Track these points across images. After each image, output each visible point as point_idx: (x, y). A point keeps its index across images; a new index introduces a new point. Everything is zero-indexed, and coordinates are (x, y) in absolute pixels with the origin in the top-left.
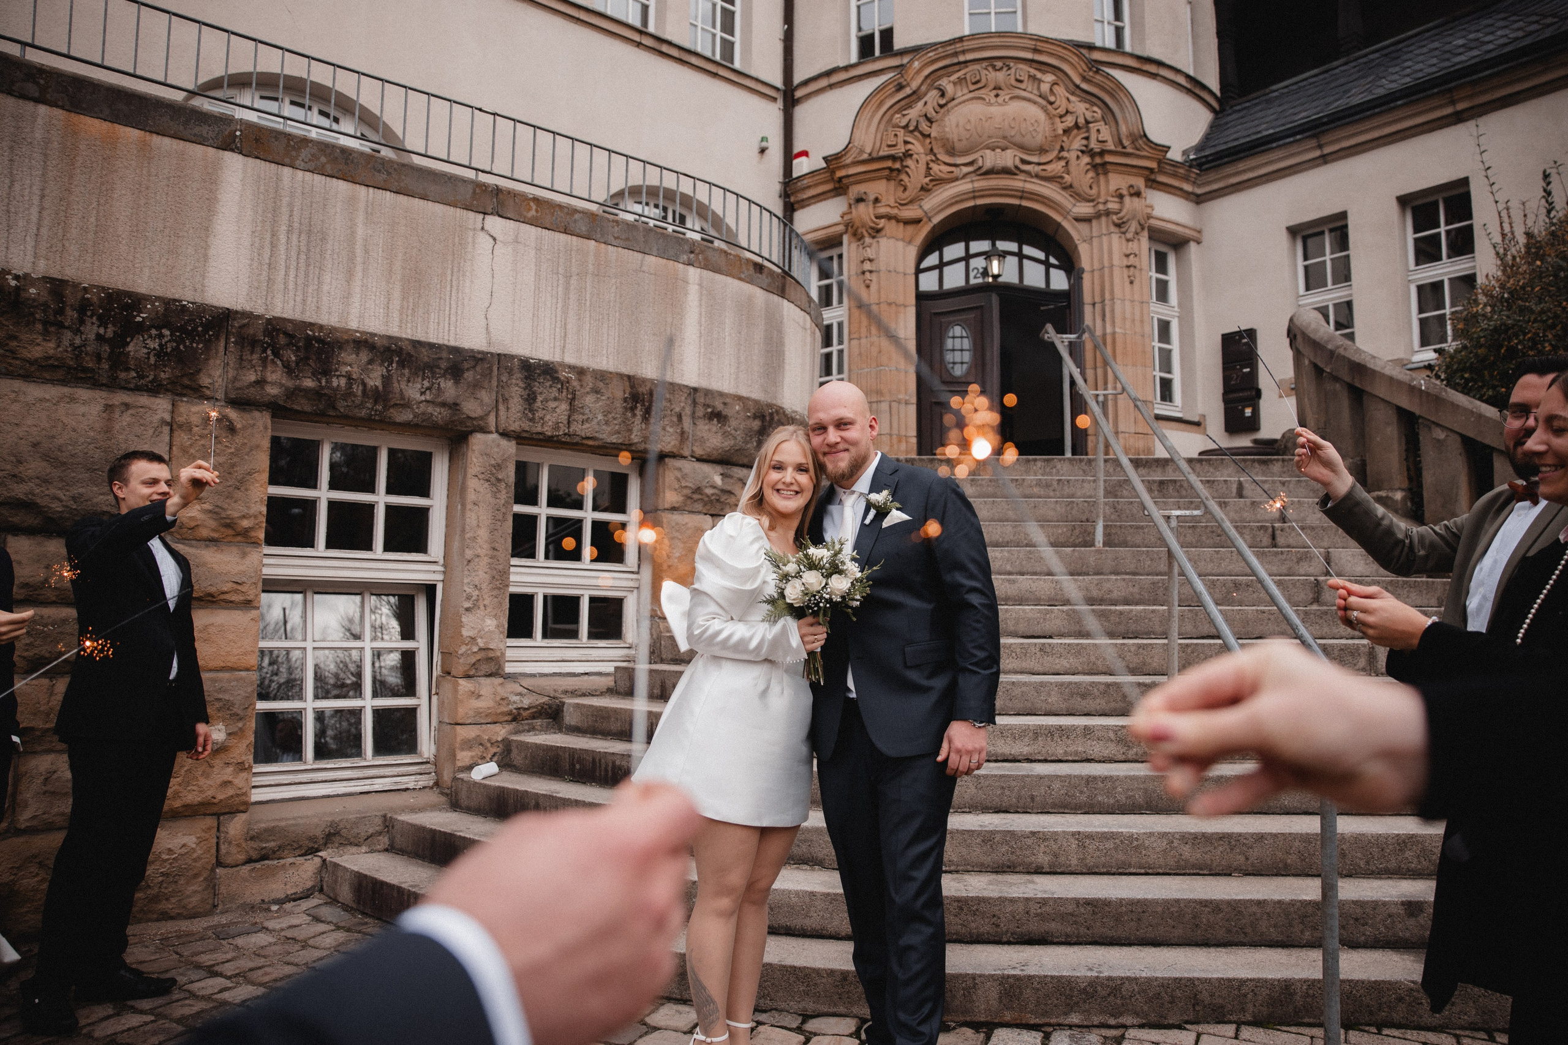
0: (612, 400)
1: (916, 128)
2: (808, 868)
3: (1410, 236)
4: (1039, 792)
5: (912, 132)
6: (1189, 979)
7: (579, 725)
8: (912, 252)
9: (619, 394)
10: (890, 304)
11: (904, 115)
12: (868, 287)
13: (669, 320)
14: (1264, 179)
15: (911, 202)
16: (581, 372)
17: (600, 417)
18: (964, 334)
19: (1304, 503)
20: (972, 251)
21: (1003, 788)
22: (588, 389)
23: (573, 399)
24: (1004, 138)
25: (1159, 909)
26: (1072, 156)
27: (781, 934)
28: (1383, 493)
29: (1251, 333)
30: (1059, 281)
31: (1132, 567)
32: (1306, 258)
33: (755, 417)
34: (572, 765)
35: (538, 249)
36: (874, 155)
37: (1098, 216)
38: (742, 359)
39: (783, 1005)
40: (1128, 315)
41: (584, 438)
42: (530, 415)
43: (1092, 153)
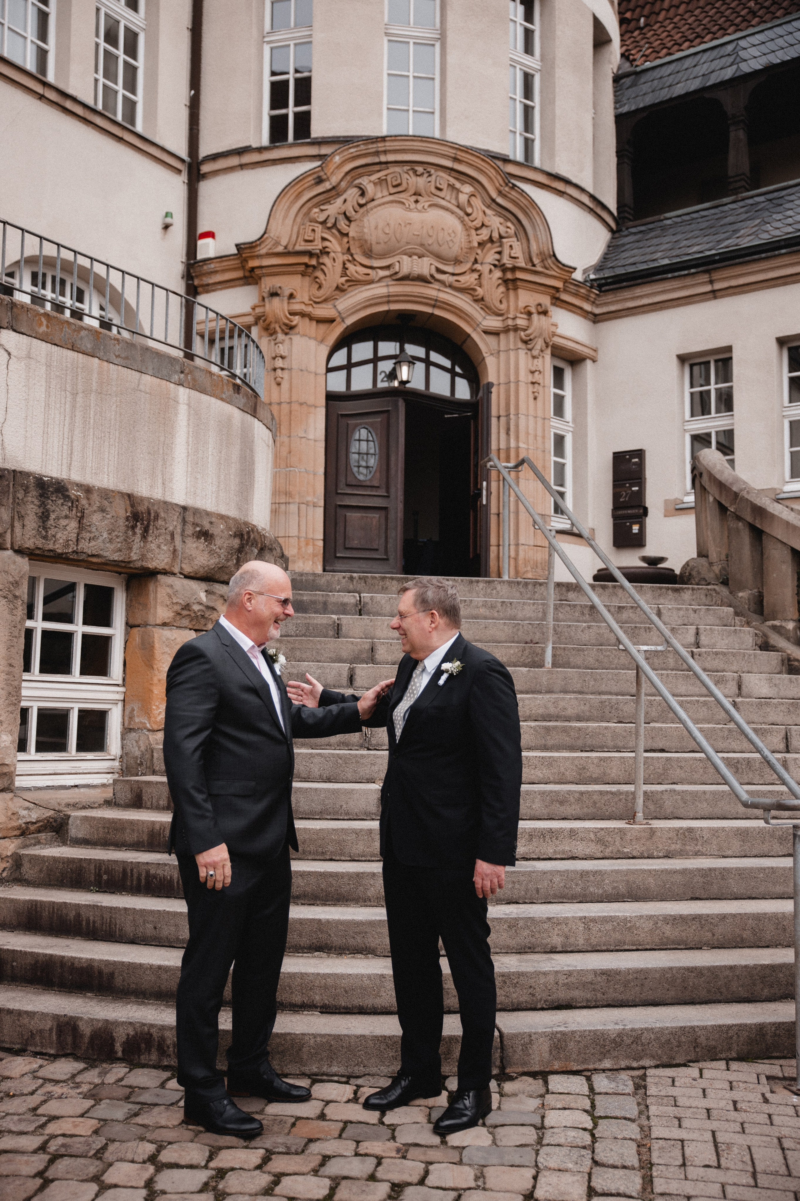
0: (116, 518)
1: (335, 225)
2: (363, 956)
3: (786, 375)
4: (543, 885)
5: (329, 228)
6: (693, 1028)
7: (88, 837)
8: (324, 351)
9: (122, 513)
10: (301, 404)
11: (322, 210)
12: (279, 384)
13: (162, 439)
14: (658, 306)
15: (325, 300)
16: (88, 490)
17: (105, 535)
18: (371, 438)
19: (714, 630)
20: (380, 354)
21: (514, 882)
22: (95, 508)
23: (82, 517)
24: (422, 245)
25: (657, 976)
26: (485, 269)
27: (355, 1013)
28: (777, 623)
29: (640, 454)
30: (463, 391)
31: (578, 687)
32: (692, 386)
33: (235, 536)
34: (100, 876)
35: (49, 366)
36: (290, 248)
37: (507, 330)
38: (222, 477)
39: (374, 1070)
40: (531, 431)
41: (89, 556)
42: (44, 533)
43: (504, 269)
